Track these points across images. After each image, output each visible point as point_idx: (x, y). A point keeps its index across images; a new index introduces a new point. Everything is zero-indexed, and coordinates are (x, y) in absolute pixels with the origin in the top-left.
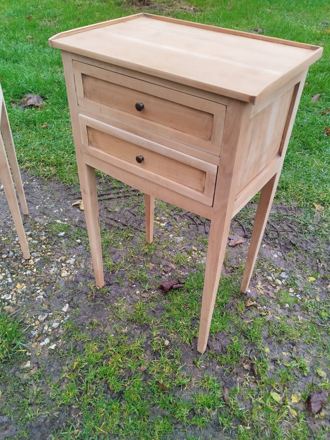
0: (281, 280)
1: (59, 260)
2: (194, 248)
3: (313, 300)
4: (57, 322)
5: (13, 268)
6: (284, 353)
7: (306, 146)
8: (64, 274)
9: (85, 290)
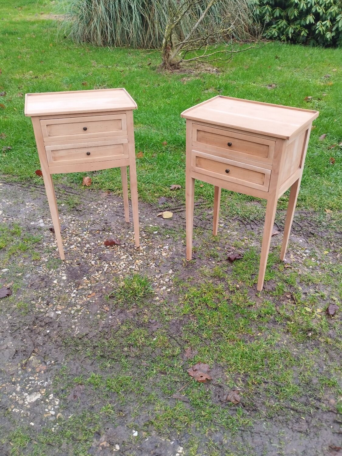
0: (306, 254)
1: (158, 247)
2: (245, 238)
3: (328, 264)
4: (168, 278)
5: (131, 252)
6: (310, 290)
7: (317, 172)
8: (164, 254)
9: (180, 262)
